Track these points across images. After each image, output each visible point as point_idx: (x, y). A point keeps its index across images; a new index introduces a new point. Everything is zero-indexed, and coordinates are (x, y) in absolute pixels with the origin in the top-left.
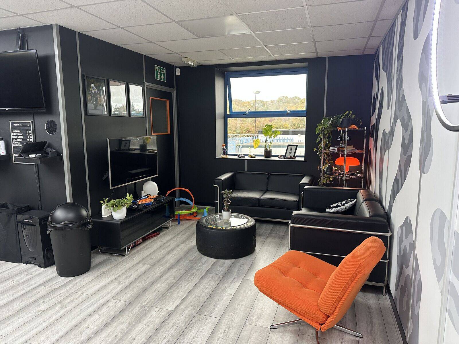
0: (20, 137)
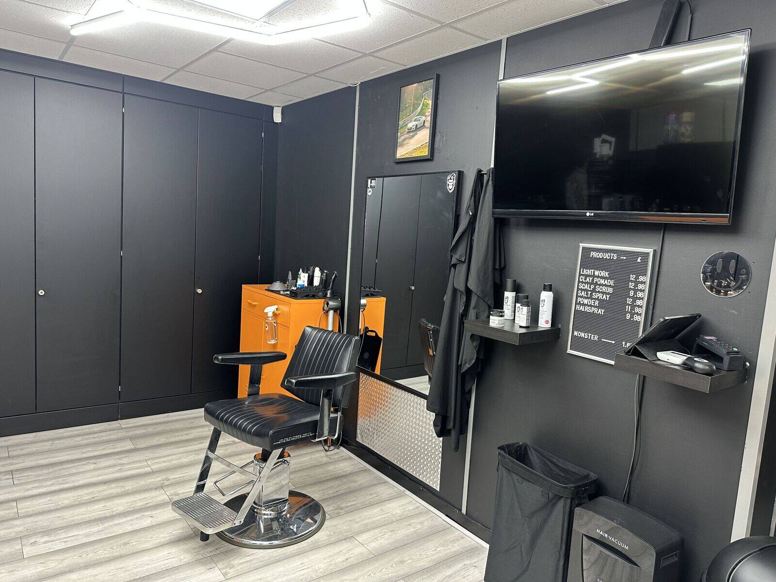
0: (604, 289)
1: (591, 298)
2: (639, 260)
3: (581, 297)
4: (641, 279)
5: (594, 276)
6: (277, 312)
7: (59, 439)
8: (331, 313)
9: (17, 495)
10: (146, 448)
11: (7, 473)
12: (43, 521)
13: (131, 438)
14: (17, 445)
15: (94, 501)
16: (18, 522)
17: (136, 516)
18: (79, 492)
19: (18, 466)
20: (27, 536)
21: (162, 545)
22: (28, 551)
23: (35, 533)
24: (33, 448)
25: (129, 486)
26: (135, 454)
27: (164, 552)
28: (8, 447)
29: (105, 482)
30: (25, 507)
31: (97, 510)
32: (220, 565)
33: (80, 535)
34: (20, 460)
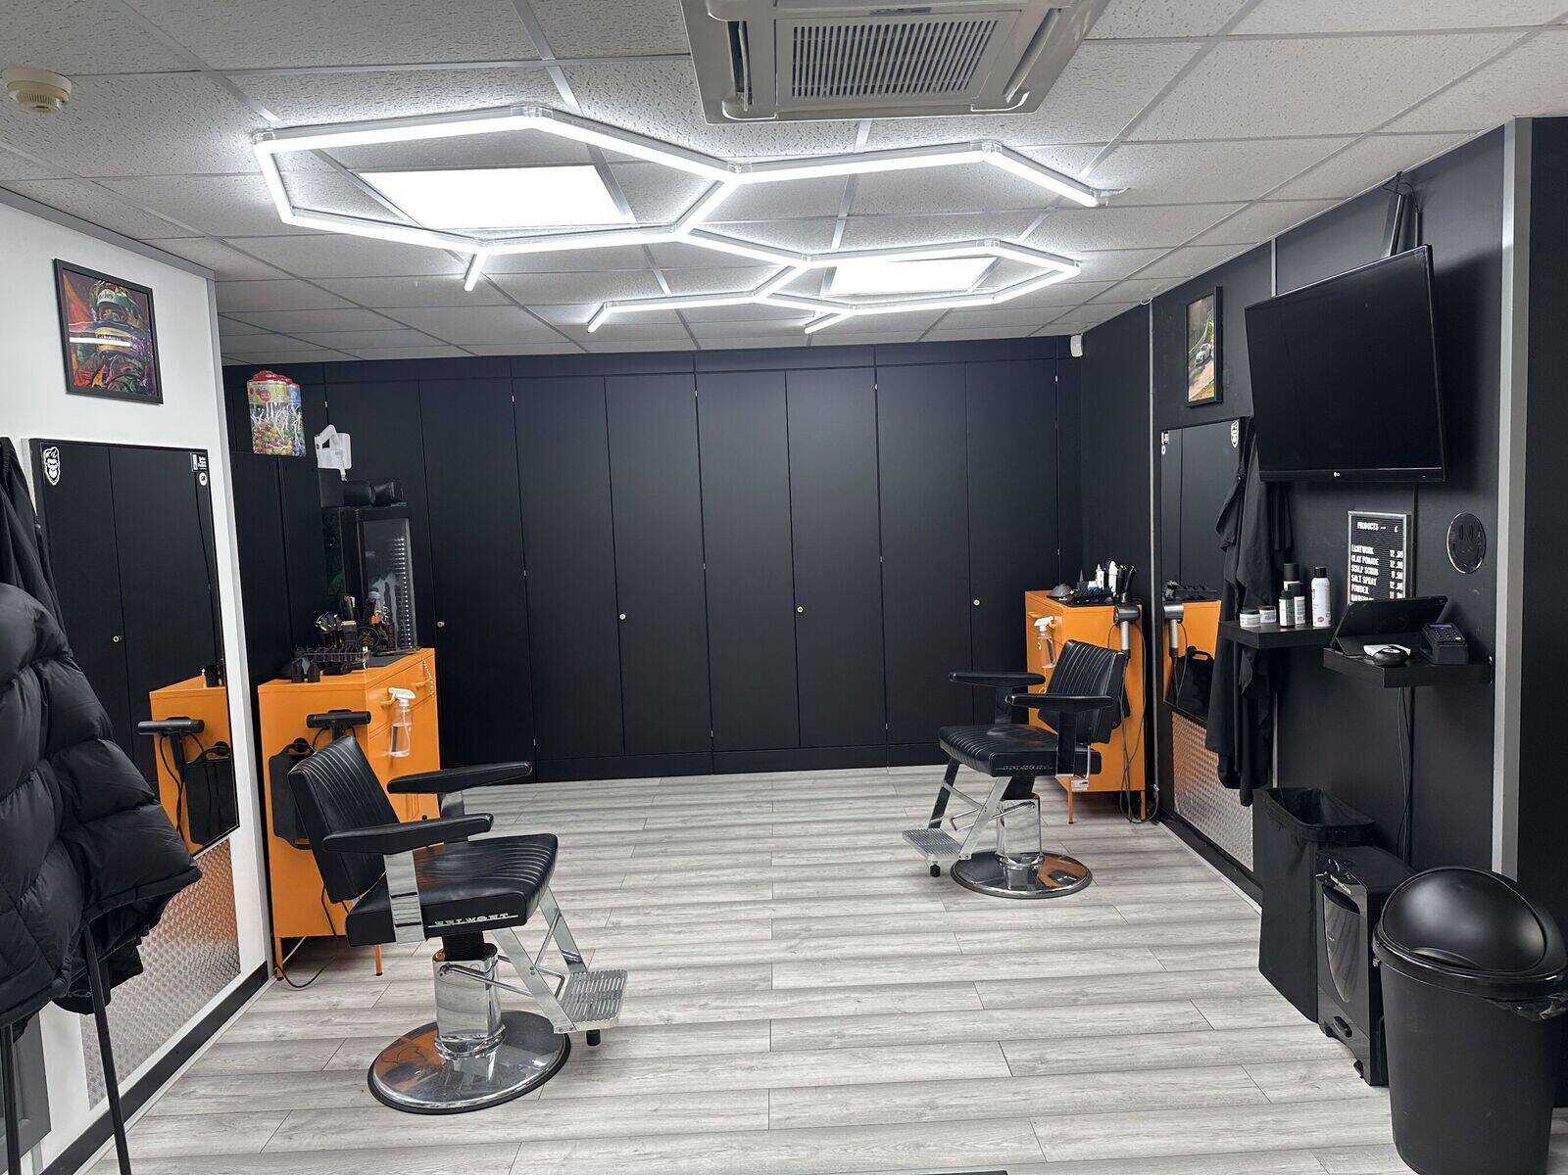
0: (1372, 571)
1: (1362, 584)
2: (1396, 531)
3: (1355, 583)
4: (1400, 554)
5: (1362, 554)
6: (1054, 626)
7: (820, 778)
8: (1125, 625)
9: (774, 820)
10: (909, 796)
11: (768, 802)
12: (791, 843)
13: (894, 785)
14: (783, 780)
15: (841, 834)
16: (770, 840)
17: (877, 851)
18: (830, 825)
19: (779, 798)
20: (778, 852)
21: (895, 876)
22: (775, 861)
23: (784, 850)
24: (796, 784)
25: (878, 826)
26: (895, 800)
27: (894, 882)
28: (772, 781)
29: (856, 821)
30: (780, 830)
31: (843, 841)
32: (945, 901)
33: (822, 857)
34: (781, 793)
